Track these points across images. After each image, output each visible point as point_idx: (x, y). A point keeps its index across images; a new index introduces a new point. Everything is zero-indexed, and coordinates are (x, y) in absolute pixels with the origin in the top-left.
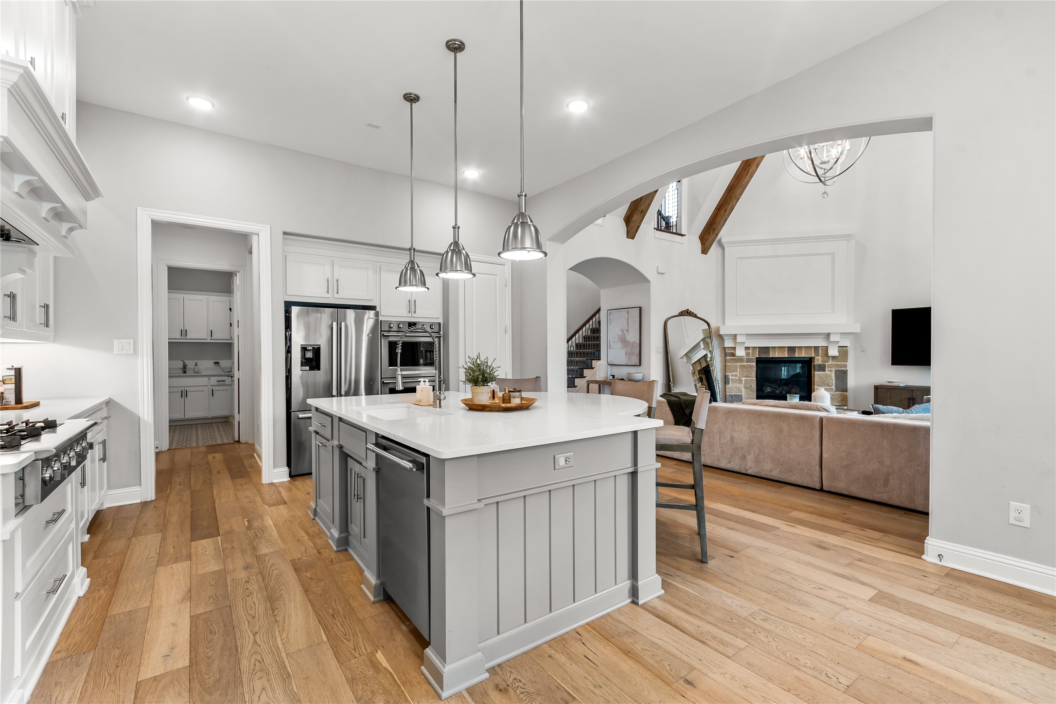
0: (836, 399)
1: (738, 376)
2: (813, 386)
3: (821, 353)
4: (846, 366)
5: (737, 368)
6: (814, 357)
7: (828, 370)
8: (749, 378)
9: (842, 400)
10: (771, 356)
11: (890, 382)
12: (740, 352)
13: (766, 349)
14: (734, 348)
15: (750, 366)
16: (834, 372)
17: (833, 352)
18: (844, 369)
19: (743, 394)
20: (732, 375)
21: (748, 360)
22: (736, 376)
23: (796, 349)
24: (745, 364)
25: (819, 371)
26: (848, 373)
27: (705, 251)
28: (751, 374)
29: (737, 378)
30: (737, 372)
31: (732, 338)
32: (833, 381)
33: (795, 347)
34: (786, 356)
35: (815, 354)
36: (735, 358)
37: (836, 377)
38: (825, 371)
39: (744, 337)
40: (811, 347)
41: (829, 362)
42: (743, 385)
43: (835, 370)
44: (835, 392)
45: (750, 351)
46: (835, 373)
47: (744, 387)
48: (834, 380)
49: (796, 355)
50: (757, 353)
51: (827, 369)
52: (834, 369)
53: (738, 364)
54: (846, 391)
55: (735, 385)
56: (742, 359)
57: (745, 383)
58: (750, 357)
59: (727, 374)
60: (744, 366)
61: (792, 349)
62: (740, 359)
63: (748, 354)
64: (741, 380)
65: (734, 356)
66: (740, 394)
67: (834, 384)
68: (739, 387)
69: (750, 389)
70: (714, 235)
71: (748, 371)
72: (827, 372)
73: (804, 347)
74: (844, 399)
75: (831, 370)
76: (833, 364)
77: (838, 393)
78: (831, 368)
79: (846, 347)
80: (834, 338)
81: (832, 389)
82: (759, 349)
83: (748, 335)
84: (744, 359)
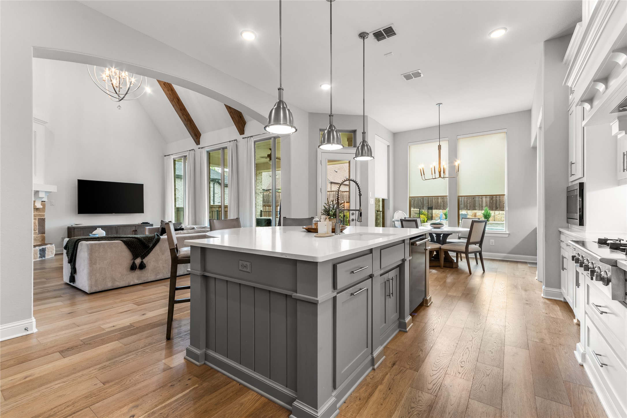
0: (39, 240)
4: (44, 215)
9: (42, 240)
11: (76, 225)
17: (38, 205)
18: (43, 217)
26: (46, 220)
32: (37, 227)
37: (39, 223)
41: (34, 213)
43: (39, 219)
44: (38, 234)
46: (38, 221)
48: (37, 226)
52: (37, 218)
54: (44, 233)
67: (38, 229)
74: (43, 239)
75: (36, 219)
76: (37, 214)
77: (40, 235)
78: (36, 217)
79: (45, 201)
80: (41, 195)
81: (36, 232)
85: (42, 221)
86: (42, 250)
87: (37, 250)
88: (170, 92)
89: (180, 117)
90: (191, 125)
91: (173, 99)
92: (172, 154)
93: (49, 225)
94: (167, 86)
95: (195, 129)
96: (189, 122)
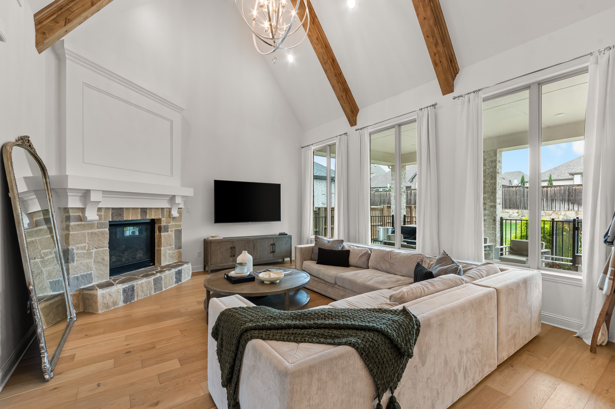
0: (175, 256)
1: (87, 248)
2: (156, 248)
3: (166, 214)
4: (180, 226)
5: (85, 237)
6: (161, 218)
7: (170, 230)
8: (101, 249)
9: (179, 257)
10: (125, 219)
11: (212, 237)
12: (91, 215)
13: (119, 211)
14: (83, 210)
15: (102, 233)
16: (174, 231)
17: (175, 213)
18: (179, 228)
19: (92, 272)
20: (78, 249)
21: (100, 226)
22: (83, 248)
23: (148, 211)
24: (96, 230)
25: (164, 232)
26: (182, 232)
27: (40, 45)
28: (104, 243)
29: (85, 251)
30: (85, 242)
31: (80, 194)
32: (173, 240)
33: (146, 208)
34: (139, 218)
35: (162, 216)
36: (83, 223)
37: (175, 236)
38: (168, 231)
39: (100, 194)
40: (158, 208)
41: (170, 223)
42: (92, 260)
44: (175, 250)
45: (102, 213)
46: (175, 233)
47: (94, 262)
48: (174, 239)
49: (147, 217)
50: (111, 216)
51: (169, 230)
52: (174, 229)
53: (86, 232)
54: (181, 247)
55: (83, 262)
56: (93, 224)
57: (96, 257)
58: (103, 221)
59: (70, 248)
60: (95, 233)
61: (144, 211)
62: (91, 225)
63: (100, 216)
64: (91, 253)
65: (81, 221)
66: (89, 273)
67: (174, 243)
68: (87, 263)
69: (102, 263)
70: (64, 29)
71: (100, 240)
72: (170, 233)
73: (153, 208)
74: (180, 255)
75: (172, 230)
76: (174, 224)
77: (176, 250)
78: (172, 228)
79: (181, 208)
80: (178, 200)
81: (173, 248)
82: (112, 211)
83: (104, 192)
84: (95, 223)
85: (179, 233)
86: (178, 272)
87: (172, 273)
88: (324, 50)
90: (347, 97)
91: (327, 60)
92: (312, 144)
93: (185, 238)
94: (320, 41)
95: (351, 102)
96: (344, 93)
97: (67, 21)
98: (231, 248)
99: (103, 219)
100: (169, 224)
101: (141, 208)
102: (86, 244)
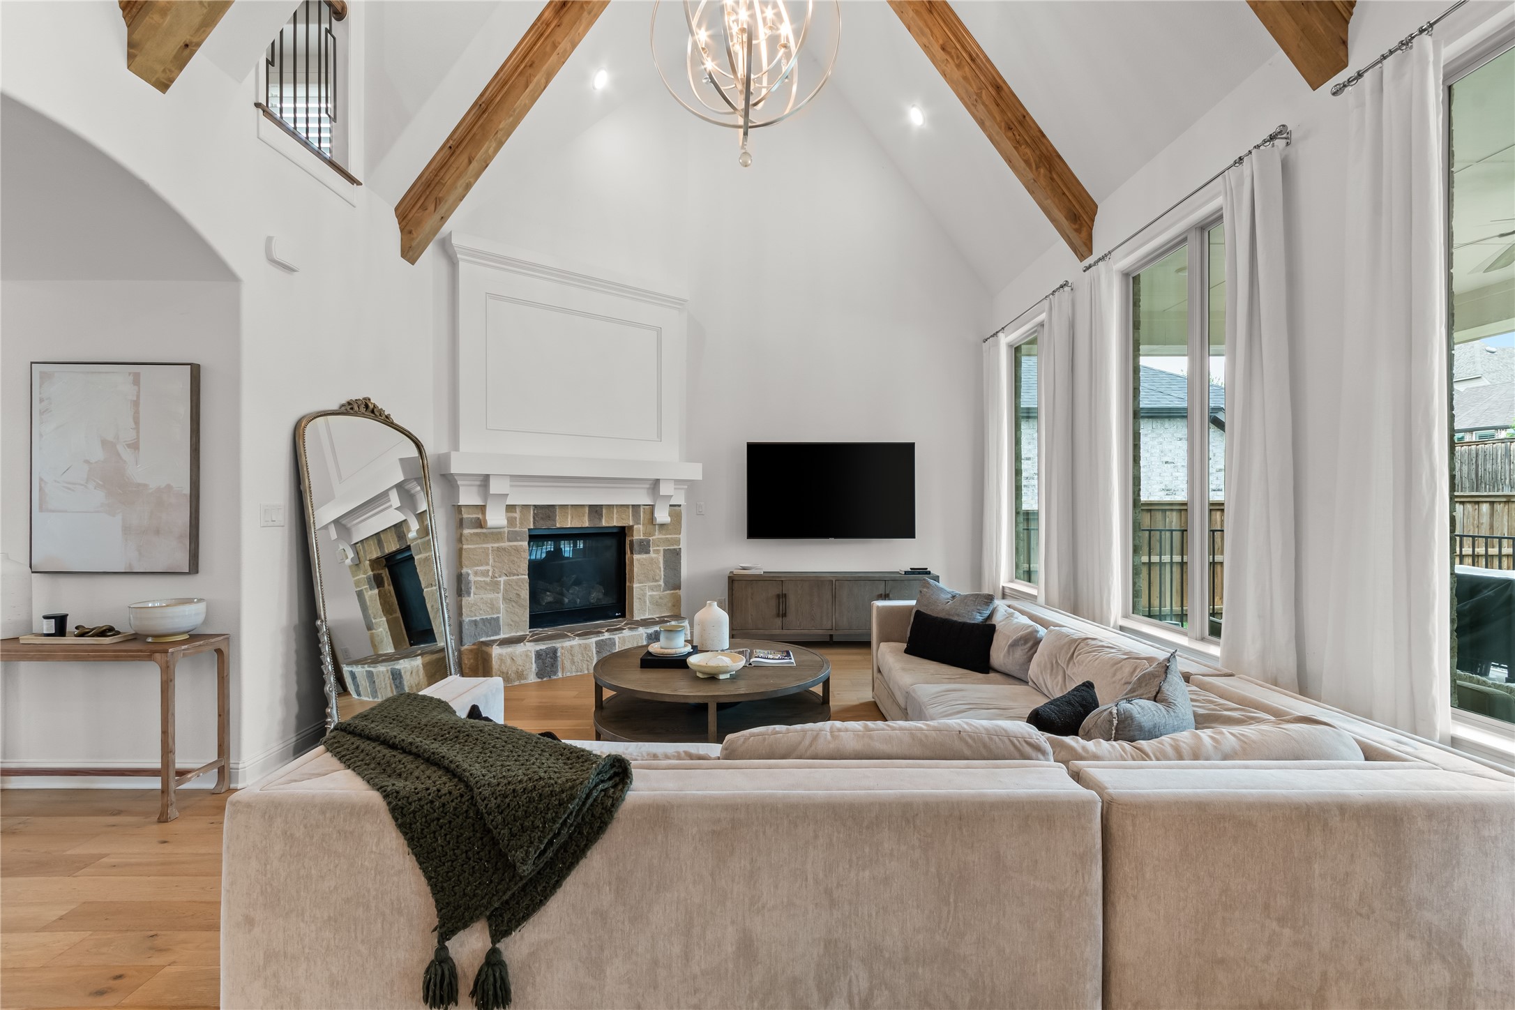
0: (665, 605)
1: (490, 574)
2: (627, 584)
3: (644, 518)
4: (678, 542)
5: (488, 555)
6: (632, 526)
7: (654, 550)
8: (515, 577)
9: (674, 606)
10: (558, 526)
11: (744, 569)
12: (496, 518)
13: (546, 512)
14: (482, 509)
15: (517, 550)
16: (662, 552)
17: (662, 516)
18: (675, 547)
19: (500, 615)
20: (476, 574)
21: (513, 536)
22: (485, 573)
23: (604, 511)
24: (506, 544)
25: (640, 553)
26: (682, 555)
28: (519, 567)
29: (488, 579)
30: (487, 564)
31: (478, 483)
32: (660, 571)
33: (601, 506)
34: (587, 525)
35: (633, 520)
36: (484, 531)
37: (665, 562)
38: (648, 552)
39: (507, 482)
40: (627, 506)
41: (654, 535)
42: (500, 595)
43: (664, 549)
44: (664, 591)
45: (517, 515)
46: (664, 557)
47: (504, 599)
48: (662, 569)
49: (604, 523)
50: (532, 520)
51: (651, 549)
52: (661, 549)
53: (489, 546)
54: (679, 588)
55: (484, 596)
56: (500, 533)
57: (505, 590)
58: (517, 529)
59: (464, 570)
60: (504, 549)
61: (596, 510)
62: (496, 535)
63: (511, 521)
64: (498, 583)
65: (481, 526)
66: (495, 616)
67: (663, 576)
68: (491, 600)
69: (516, 603)
70: (437, 217)
71: (513, 562)
72: (652, 555)
73: (617, 505)
74: (677, 603)
75: (658, 550)
76: (661, 539)
77: (668, 592)
78: (658, 546)
79: (680, 506)
80: (665, 489)
81: (660, 586)
82: (534, 510)
83: (514, 478)
84: (504, 532)
85: (673, 557)
88: (967, 69)
89: (1009, 161)
90: (1052, 179)
92: (1003, 328)
93: (686, 569)
94: (953, 51)
95: (1069, 189)
96: (1042, 171)
97: (438, 202)
98: (778, 596)
99: (518, 525)
100: (651, 538)
101: (590, 506)
102: (489, 568)
